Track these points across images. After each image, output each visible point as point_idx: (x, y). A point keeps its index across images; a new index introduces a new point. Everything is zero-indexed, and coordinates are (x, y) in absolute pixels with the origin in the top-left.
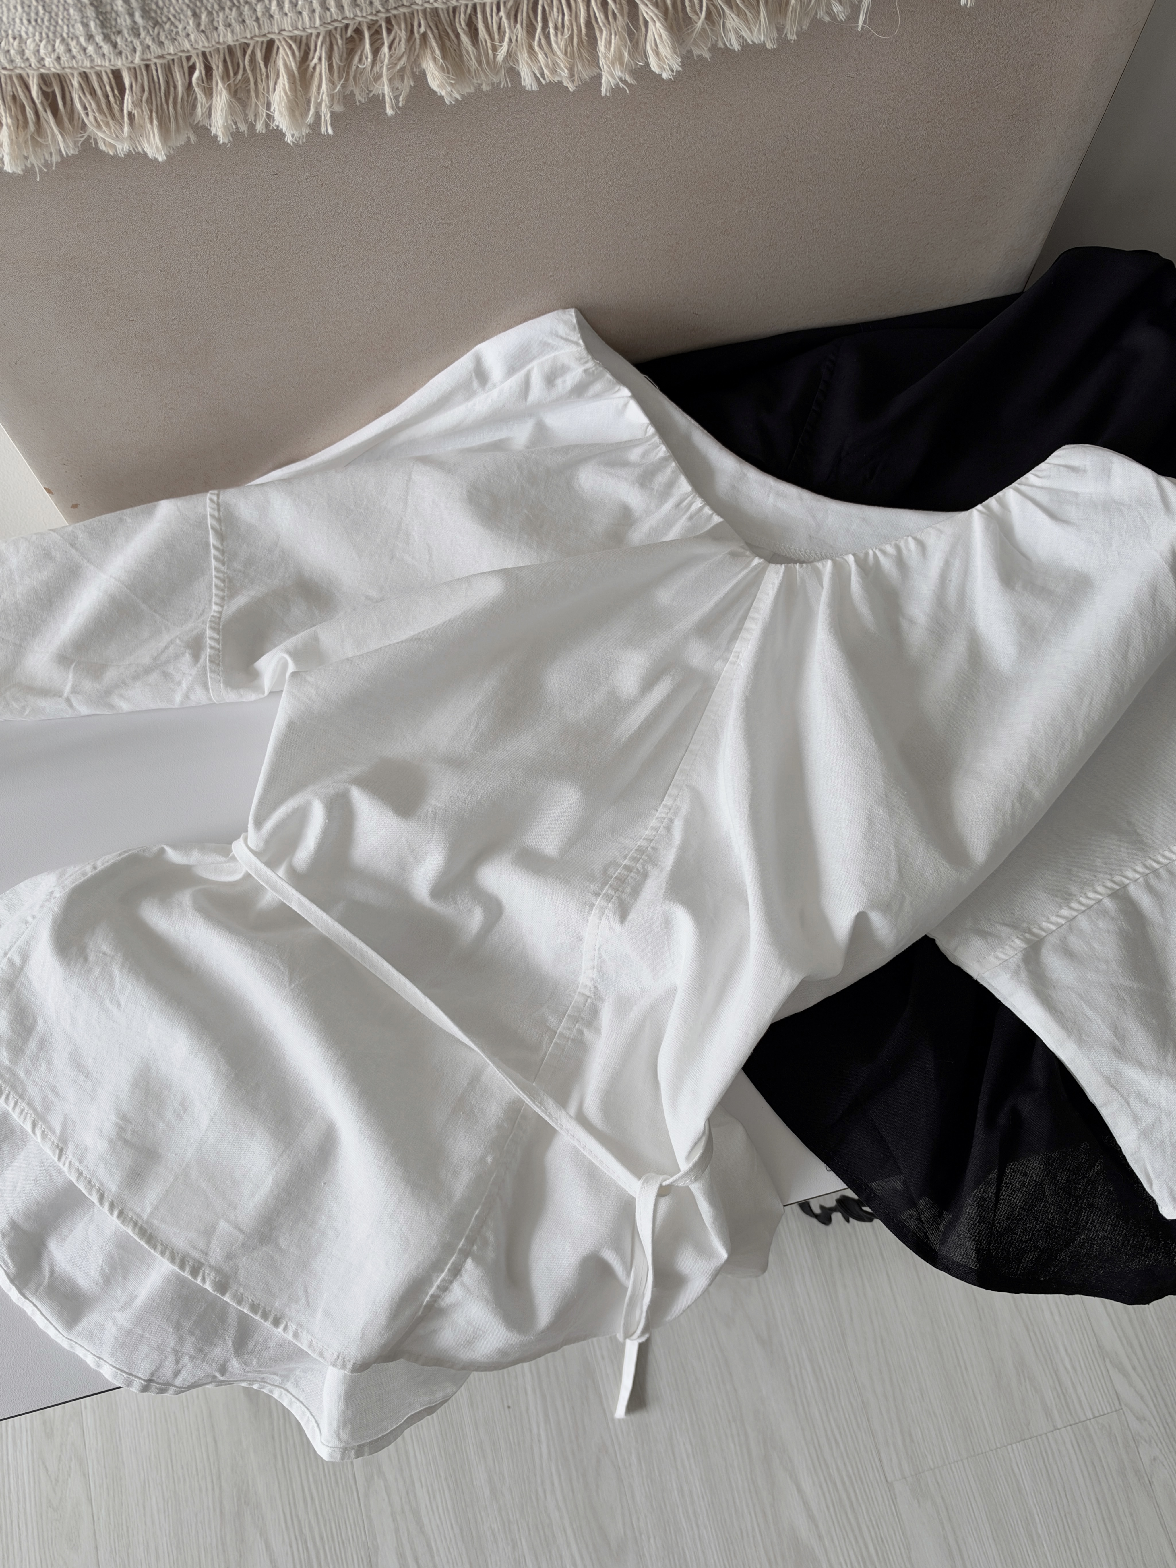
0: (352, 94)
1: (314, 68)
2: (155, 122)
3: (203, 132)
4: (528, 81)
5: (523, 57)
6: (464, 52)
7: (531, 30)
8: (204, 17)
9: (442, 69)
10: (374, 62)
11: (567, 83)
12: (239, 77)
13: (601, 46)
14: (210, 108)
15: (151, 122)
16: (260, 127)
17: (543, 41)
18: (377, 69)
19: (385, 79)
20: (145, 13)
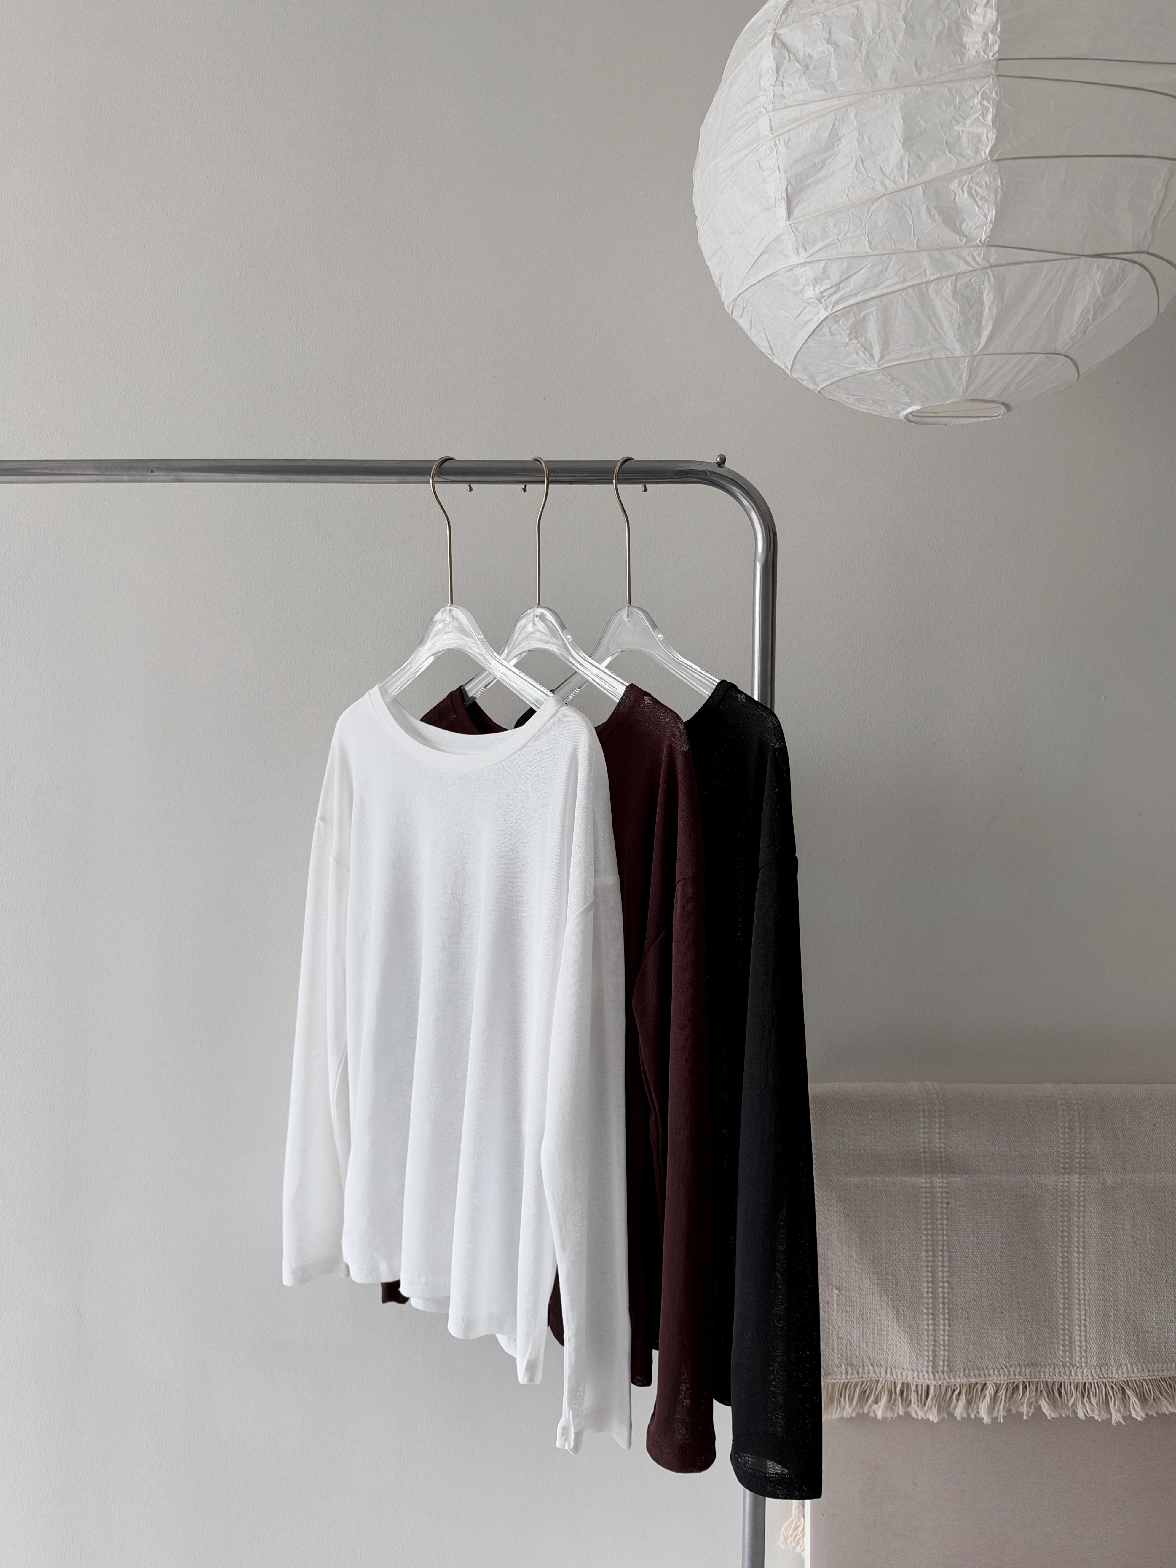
0: (1011, 1410)
1: (999, 1397)
2: (937, 1407)
3: (951, 1415)
4: (1081, 1415)
5: (1079, 1405)
6: (1056, 1400)
7: (1083, 1396)
8: (967, 1371)
9: (1048, 1404)
10: (1022, 1398)
11: (1097, 1418)
12: (970, 1396)
13: (1111, 1404)
14: (956, 1406)
15: (935, 1407)
16: (972, 1416)
17: (1088, 1400)
18: (1022, 1401)
19: (1025, 1405)
20: (948, 1366)
